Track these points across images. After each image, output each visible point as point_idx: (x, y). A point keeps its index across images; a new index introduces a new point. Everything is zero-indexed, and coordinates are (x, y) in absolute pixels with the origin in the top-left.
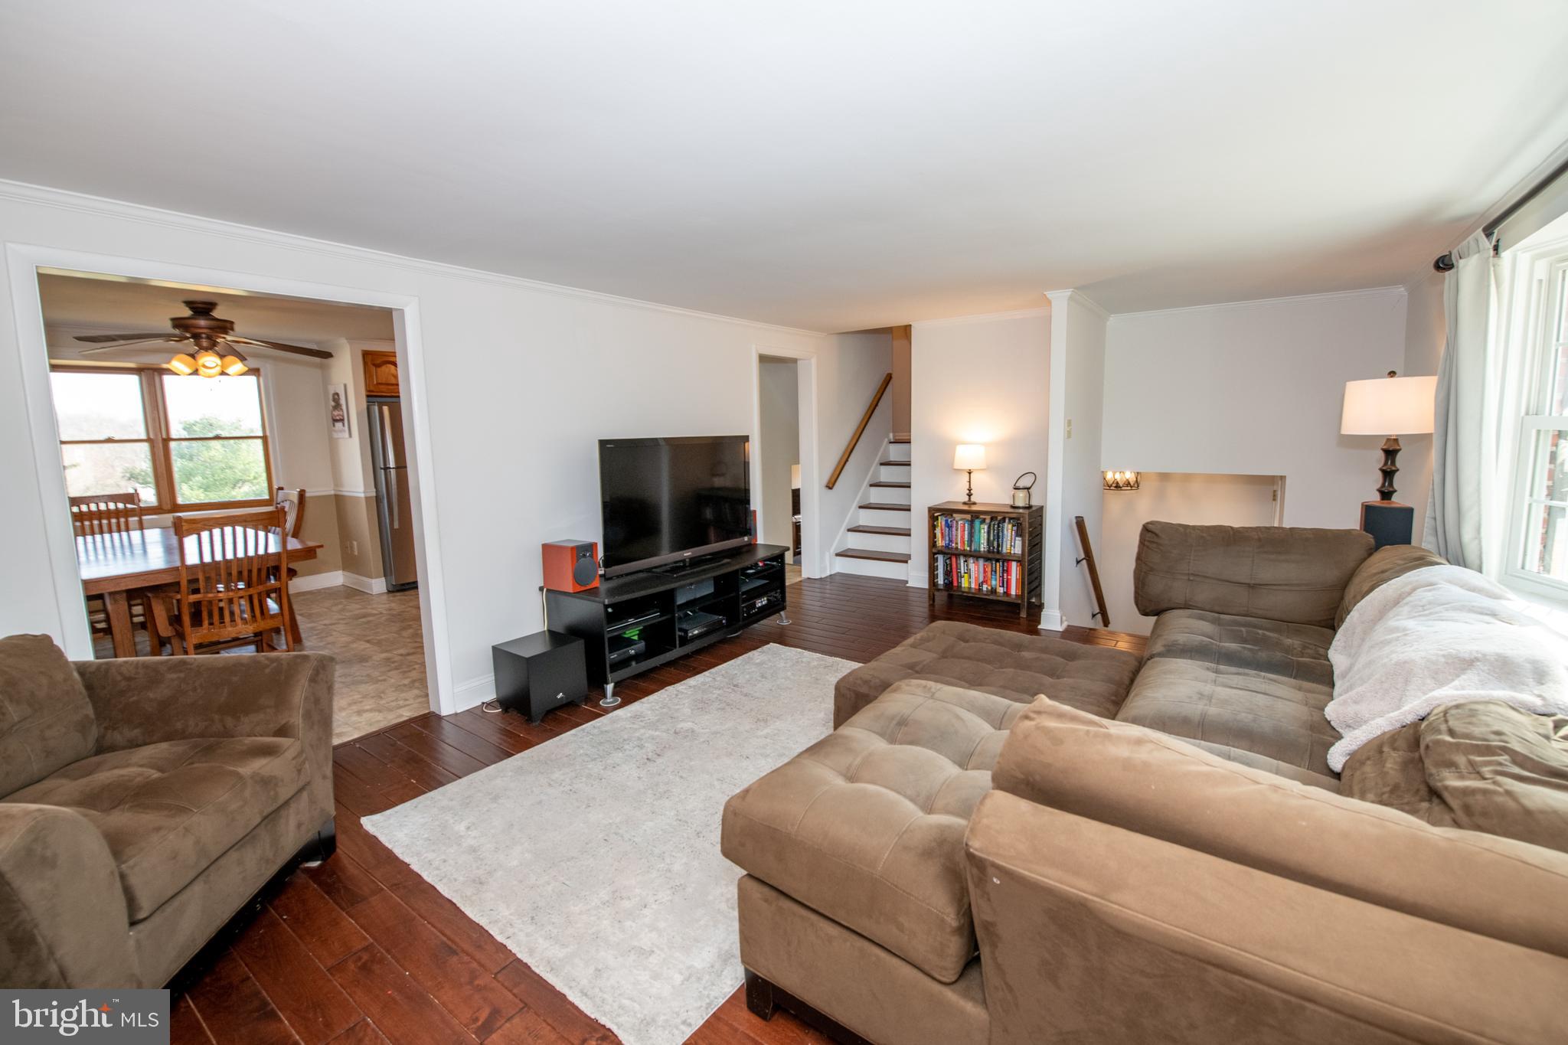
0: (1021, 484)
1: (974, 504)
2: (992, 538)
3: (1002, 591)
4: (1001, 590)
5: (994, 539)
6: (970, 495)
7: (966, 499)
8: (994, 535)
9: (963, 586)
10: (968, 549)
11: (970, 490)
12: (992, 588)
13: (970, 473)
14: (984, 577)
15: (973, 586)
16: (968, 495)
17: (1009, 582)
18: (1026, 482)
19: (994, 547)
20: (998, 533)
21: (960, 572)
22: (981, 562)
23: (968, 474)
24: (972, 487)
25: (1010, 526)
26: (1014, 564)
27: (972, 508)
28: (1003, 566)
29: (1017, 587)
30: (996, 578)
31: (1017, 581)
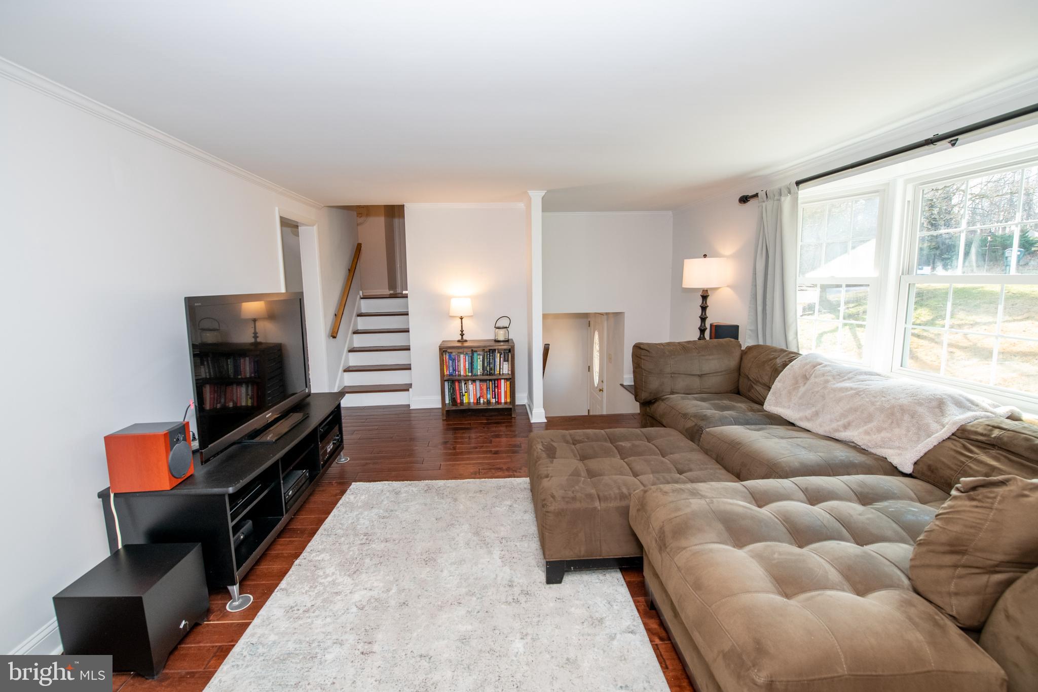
0: (499, 324)
1: (466, 341)
2: (486, 365)
3: (495, 402)
4: (493, 401)
5: (487, 365)
6: (462, 335)
7: (459, 338)
8: (487, 362)
9: (464, 402)
10: (470, 374)
11: (462, 331)
12: (488, 401)
13: (461, 319)
14: (481, 393)
15: (472, 401)
16: (460, 335)
17: (499, 394)
18: (503, 323)
19: (487, 371)
20: (490, 360)
21: (462, 392)
22: (478, 383)
23: (460, 320)
24: (464, 329)
25: (499, 355)
26: (503, 381)
27: (466, 344)
28: (495, 384)
29: (506, 397)
30: (490, 393)
31: (506, 392)
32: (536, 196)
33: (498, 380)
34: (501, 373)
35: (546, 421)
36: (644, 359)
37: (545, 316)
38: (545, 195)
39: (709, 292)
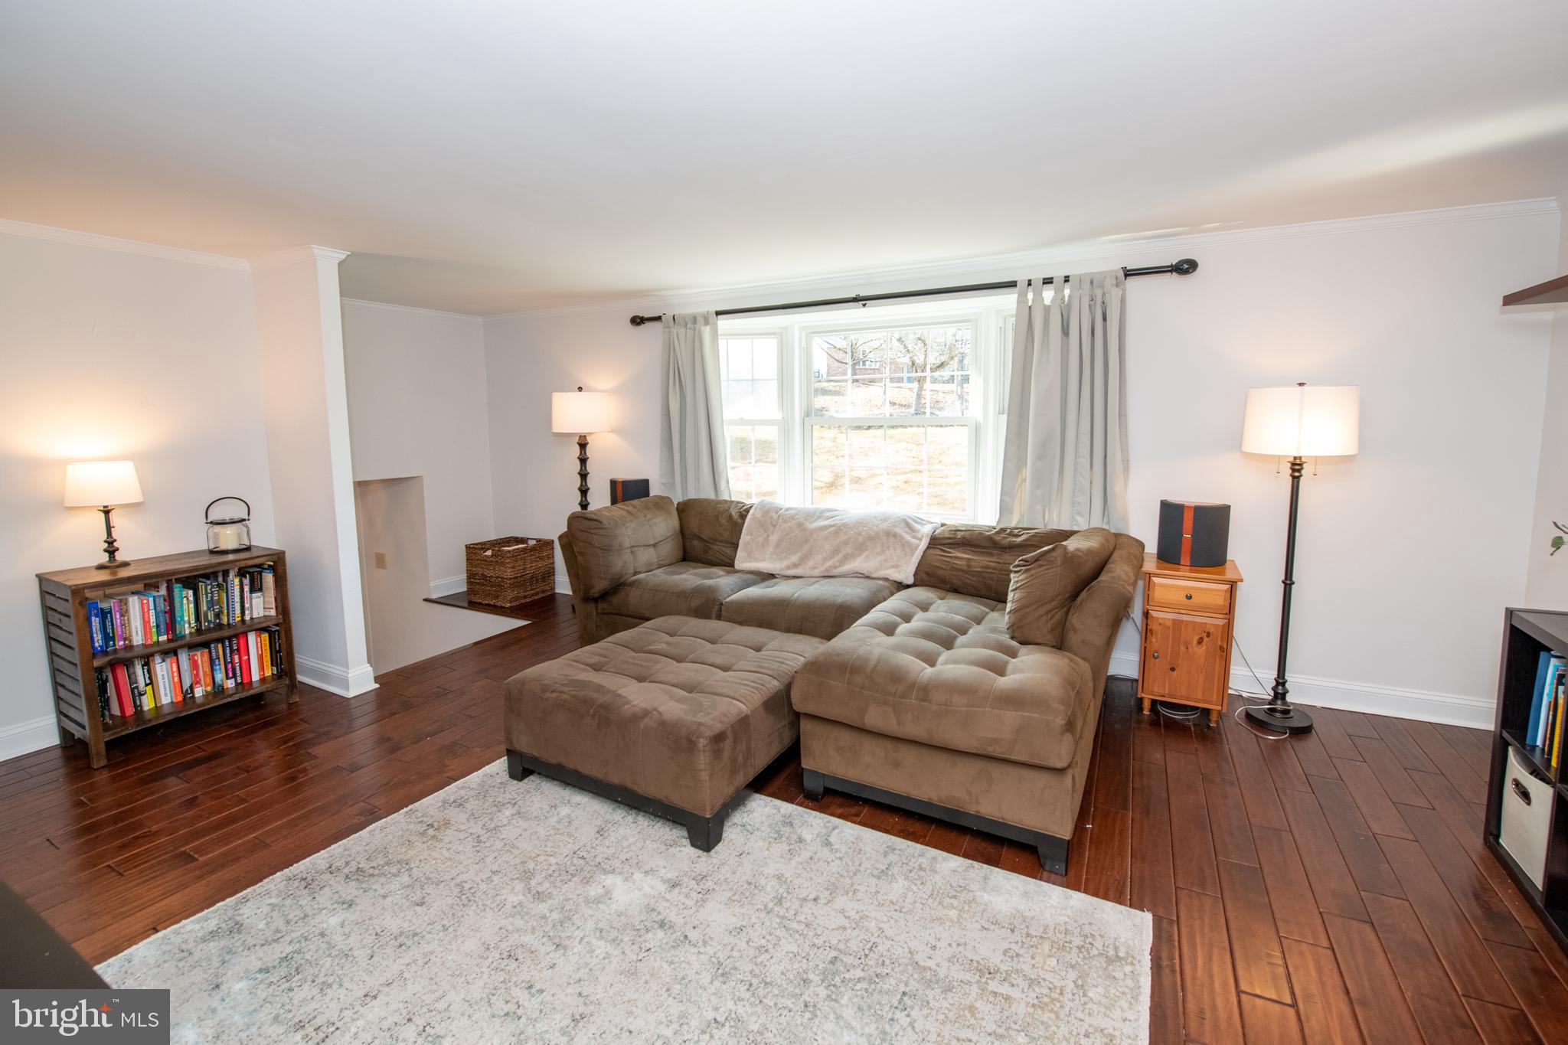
0: (218, 515)
1: (126, 564)
2: (204, 609)
3: (234, 685)
4: (231, 684)
5: (208, 609)
6: (111, 551)
7: (105, 558)
8: (207, 603)
9: (146, 708)
10: (160, 639)
11: (110, 542)
12: (215, 688)
13: (107, 512)
14: (194, 677)
15: (168, 701)
16: (106, 550)
17: (245, 666)
18: (228, 511)
19: (210, 622)
20: (212, 597)
21: (137, 687)
22: (184, 657)
23: (102, 515)
24: (115, 535)
25: (237, 581)
26: (252, 637)
27: (124, 573)
28: (231, 647)
29: (262, 668)
30: (220, 669)
31: (261, 658)
32: (328, 260)
33: (236, 636)
34: (247, 618)
35: (378, 686)
36: (595, 534)
37: (362, 487)
38: (345, 260)
39: (589, 439)
